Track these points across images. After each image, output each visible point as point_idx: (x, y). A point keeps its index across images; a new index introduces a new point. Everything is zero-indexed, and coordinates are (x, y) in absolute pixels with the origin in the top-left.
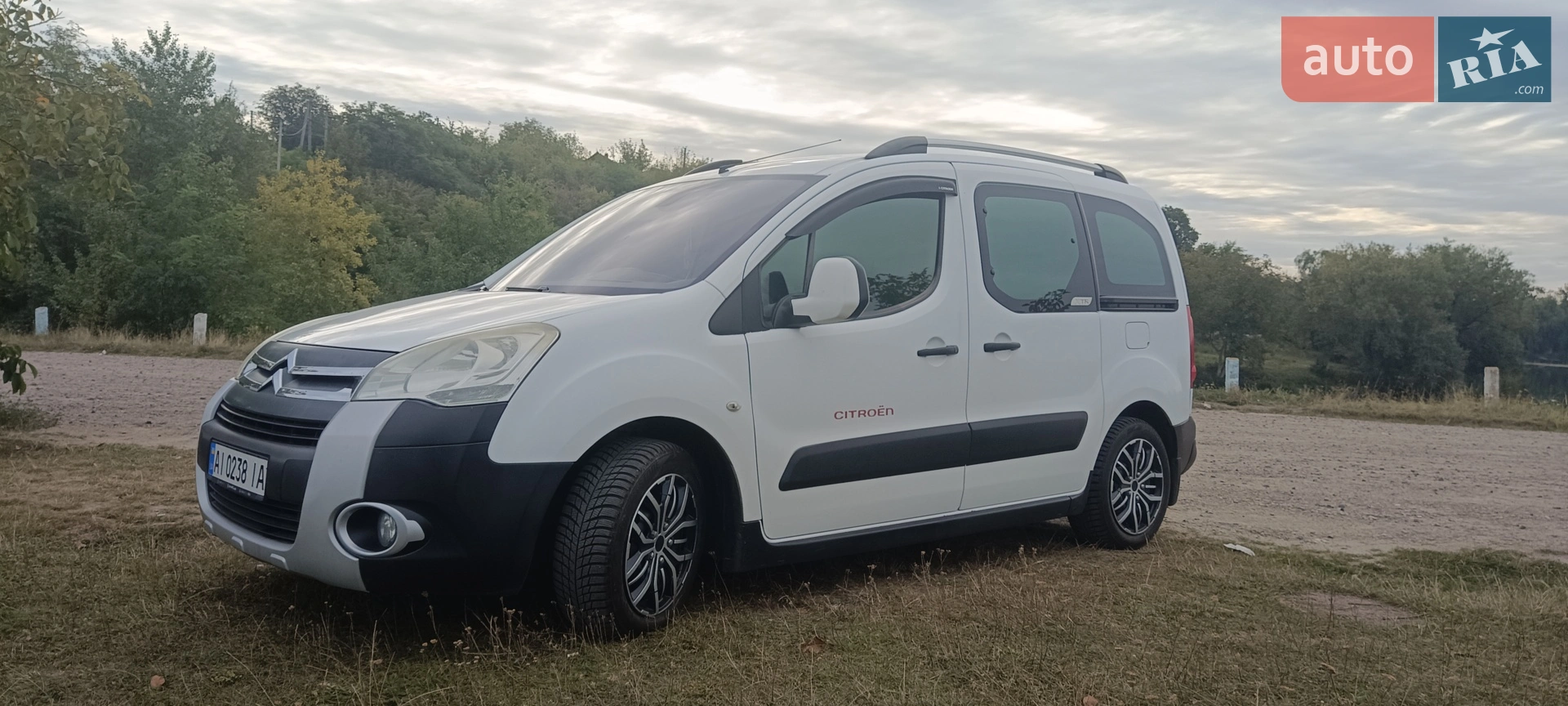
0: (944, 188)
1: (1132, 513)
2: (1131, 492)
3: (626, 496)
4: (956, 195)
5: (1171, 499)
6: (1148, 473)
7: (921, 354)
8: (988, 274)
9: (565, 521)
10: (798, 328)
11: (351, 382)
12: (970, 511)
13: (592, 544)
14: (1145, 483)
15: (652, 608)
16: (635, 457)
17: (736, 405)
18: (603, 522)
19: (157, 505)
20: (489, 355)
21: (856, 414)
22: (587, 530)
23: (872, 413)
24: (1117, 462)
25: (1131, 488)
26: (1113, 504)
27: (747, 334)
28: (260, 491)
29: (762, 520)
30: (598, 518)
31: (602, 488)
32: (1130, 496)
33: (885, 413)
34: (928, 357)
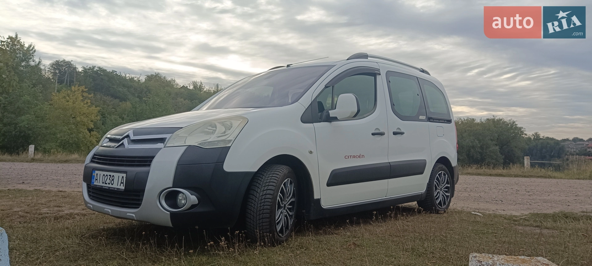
0: (376, 72)
1: (441, 200)
2: (440, 192)
3: (276, 186)
4: (380, 74)
5: (452, 195)
6: (445, 185)
7: (373, 134)
8: (393, 105)
9: (251, 196)
10: (331, 122)
11: (162, 140)
12: (389, 197)
13: (264, 205)
14: (444, 188)
15: (282, 233)
16: (277, 170)
17: (312, 151)
18: (268, 196)
19: (45, 208)
20: (220, 129)
21: (352, 157)
22: (261, 200)
23: (357, 157)
24: (435, 180)
25: (440, 190)
26: (435, 196)
27: (314, 124)
28: (122, 187)
29: (320, 198)
30: (266, 194)
31: (266, 183)
32: (440, 194)
33: (361, 157)
34: (375, 136)
